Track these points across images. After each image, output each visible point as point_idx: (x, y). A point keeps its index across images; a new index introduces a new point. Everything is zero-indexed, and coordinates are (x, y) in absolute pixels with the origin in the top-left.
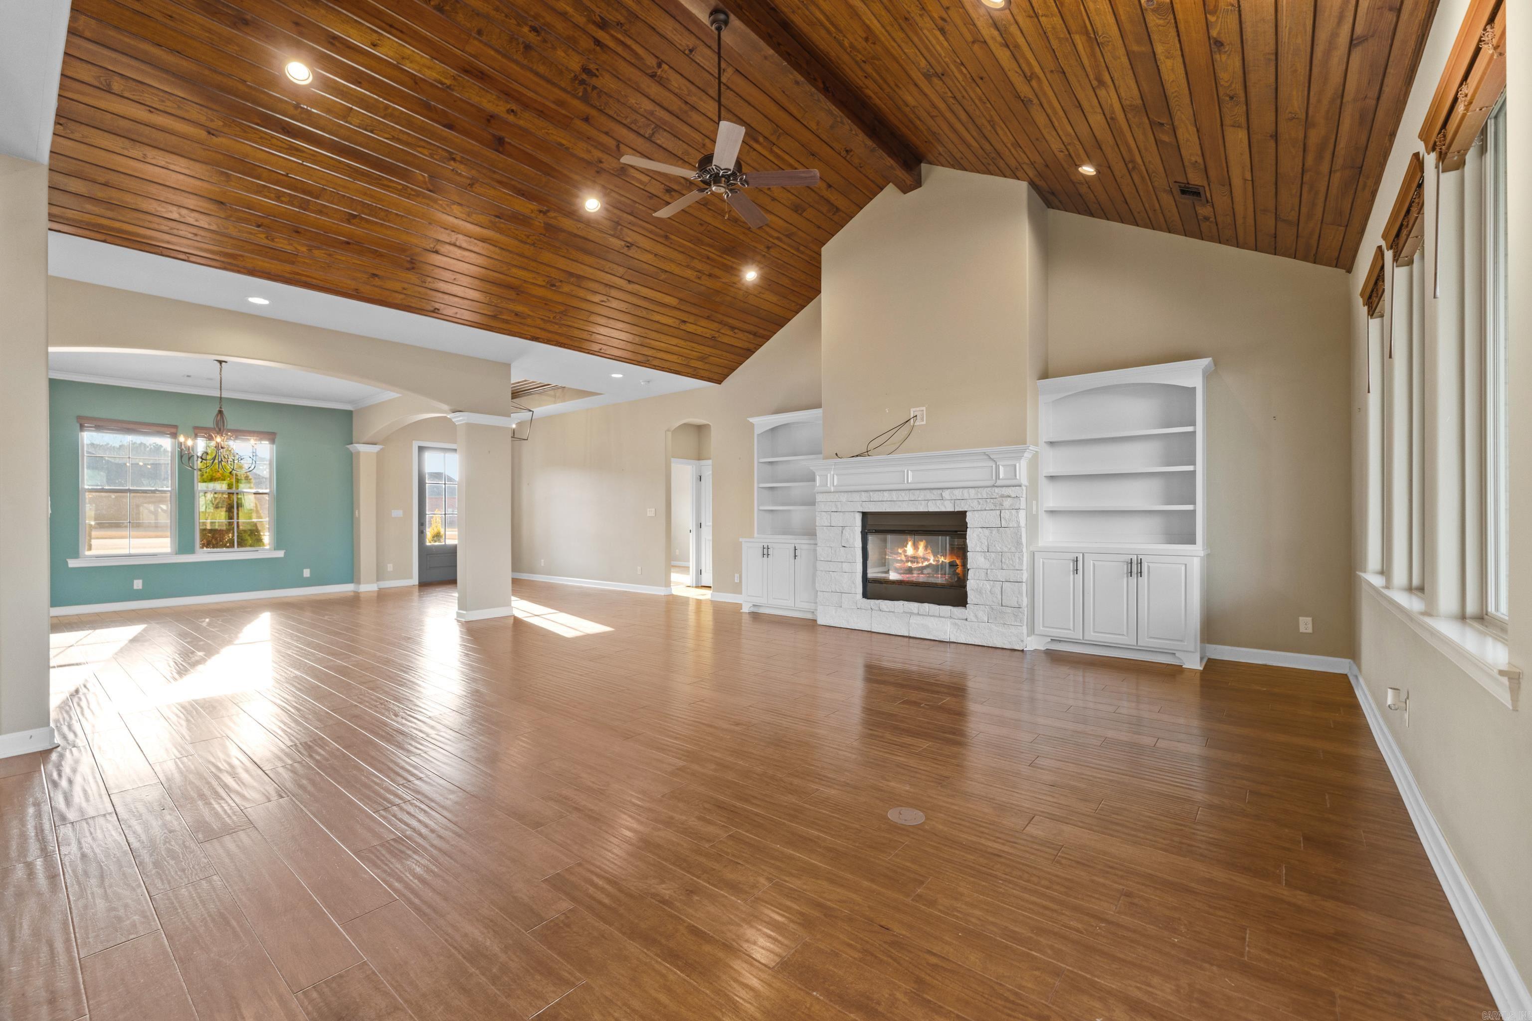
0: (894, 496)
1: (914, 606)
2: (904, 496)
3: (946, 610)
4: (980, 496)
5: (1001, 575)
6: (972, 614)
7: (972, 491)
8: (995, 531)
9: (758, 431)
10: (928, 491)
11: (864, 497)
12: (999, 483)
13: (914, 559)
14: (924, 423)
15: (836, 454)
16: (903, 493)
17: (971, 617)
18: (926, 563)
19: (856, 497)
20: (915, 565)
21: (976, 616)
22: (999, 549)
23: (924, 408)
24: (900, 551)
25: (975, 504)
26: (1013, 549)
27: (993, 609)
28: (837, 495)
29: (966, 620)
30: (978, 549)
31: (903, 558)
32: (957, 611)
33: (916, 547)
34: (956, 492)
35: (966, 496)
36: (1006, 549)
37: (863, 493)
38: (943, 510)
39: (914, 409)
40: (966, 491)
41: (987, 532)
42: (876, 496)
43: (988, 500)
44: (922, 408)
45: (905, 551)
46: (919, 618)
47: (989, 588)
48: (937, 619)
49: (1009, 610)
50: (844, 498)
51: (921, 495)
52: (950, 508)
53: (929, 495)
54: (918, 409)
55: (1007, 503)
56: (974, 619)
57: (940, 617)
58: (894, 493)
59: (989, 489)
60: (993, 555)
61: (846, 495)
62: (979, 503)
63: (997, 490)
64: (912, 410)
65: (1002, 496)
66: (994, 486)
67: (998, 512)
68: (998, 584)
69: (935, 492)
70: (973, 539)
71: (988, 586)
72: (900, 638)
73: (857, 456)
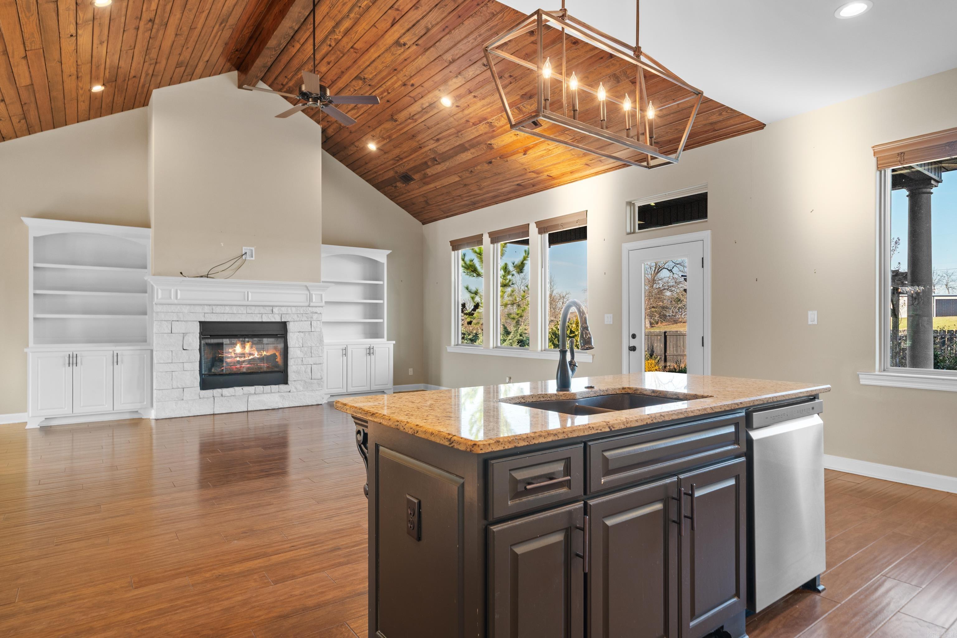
0: (235, 310)
1: (251, 389)
2: (243, 310)
3: (274, 388)
4: (299, 312)
5: (311, 360)
6: (293, 387)
7: (294, 309)
8: (307, 334)
9: (32, 235)
10: (262, 307)
11: (207, 309)
12: (312, 304)
13: (243, 355)
14: (254, 258)
15: (181, 273)
16: (242, 308)
17: (293, 389)
18: (251, 357)
19: (198, 309)
20: (243, 359)
21: (296, 388)
22: (310, 345)
23: (253, 249)
24: (230, 351)
25: (295, 317)
26: (318, 345)
27: (306, 382)
28: (179, 307)
29: (290, 392)
30: (297, 346)
31: (233, 355)
32: (282, 387)
33: (244, 347)
34: (283, 309)
35: (290, 311)
36: (313, 345)
37: (206, 307)
38: (273, 320)
39: (245, 248)
40: (289, 308)
41: (302, 334)
42: (218, 310)
43: (304, 315)
44: (251, 248)
45: (234, 350)
46: (255, 396)
47: (304, 369)
48: (269, 395)
49: (315, 381)
50: (186, 309)
51: (257, 310)
52: (278, 320)
53: (262, 310)
54: (249, 248)
55: (315, 316)
56: (295, 390)
57: (271, 392)
58: (234, 308)
59: (305, 308)
60: (306, 349)
61: (188, 307)
62: (298, 316)
63: (310, 309)
64: (244, 248)
65: (313, 313)
66: (309, 306)
67: (310, 322)
68: (309, 367)
69: (267, 308)
70: (293, 339)
71: (303, 368)
72: (240, 413)
73: (202, 277)
